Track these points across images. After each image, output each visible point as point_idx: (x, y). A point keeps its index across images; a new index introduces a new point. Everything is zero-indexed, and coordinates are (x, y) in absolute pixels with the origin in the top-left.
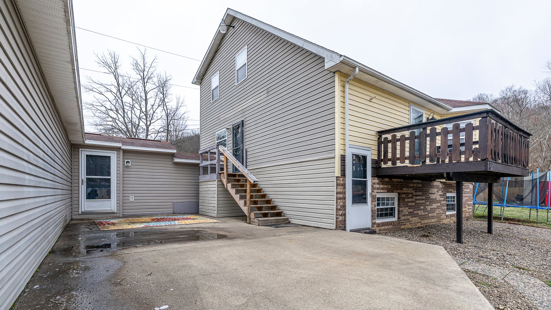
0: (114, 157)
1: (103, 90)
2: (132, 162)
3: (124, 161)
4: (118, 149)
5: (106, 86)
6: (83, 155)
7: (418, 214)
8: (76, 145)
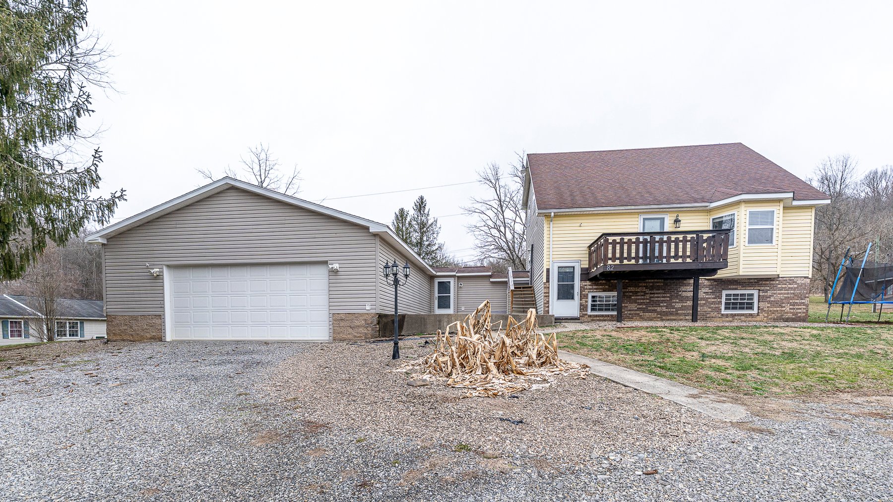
0: (452, 281)
1: (483, 208)
2: (463, 283)
3: (458, 284)
4: (454, 276)
5: (488, 203)
6: (437, 281)
7: (657, 310)
8: (433, 276)
